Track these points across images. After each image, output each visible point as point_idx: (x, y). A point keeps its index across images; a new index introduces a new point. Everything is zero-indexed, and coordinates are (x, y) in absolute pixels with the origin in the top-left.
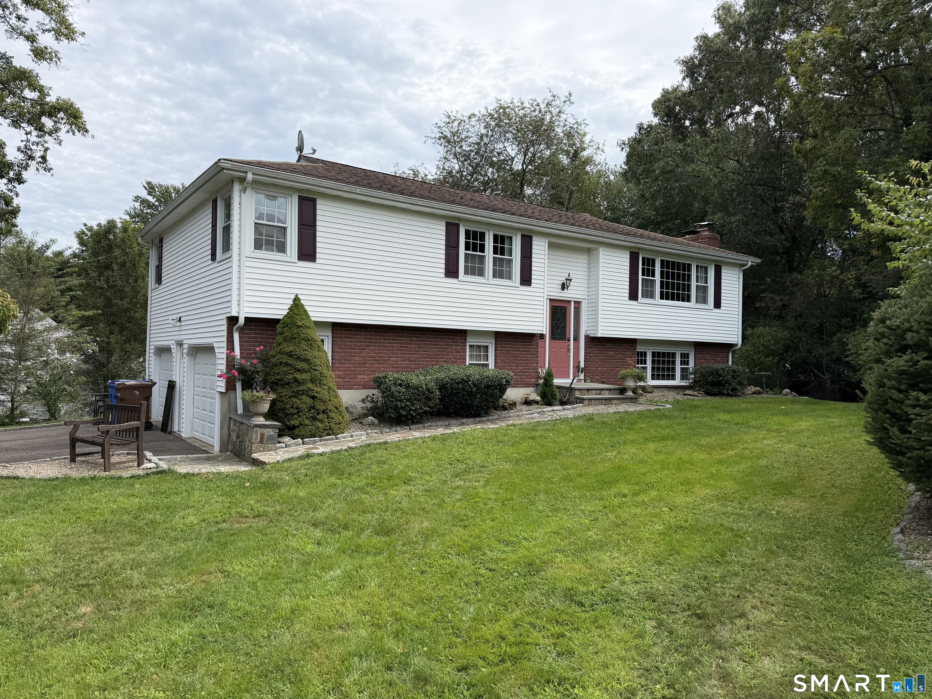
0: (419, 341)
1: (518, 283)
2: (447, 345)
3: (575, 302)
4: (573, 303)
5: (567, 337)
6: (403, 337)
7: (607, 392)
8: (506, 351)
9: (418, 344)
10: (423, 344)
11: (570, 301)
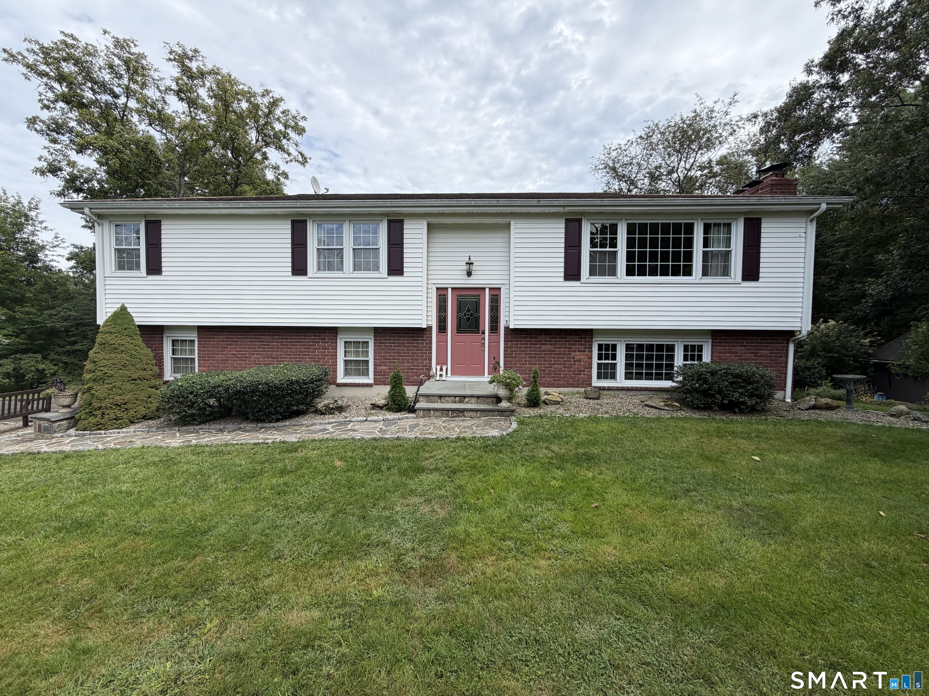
0: (282, 339)
1: (385, 274)
2: (313, 342)
3: (490, 289)
4: (487, 291)
5: (481, 329)
6: (265, 335)
7: (474, 400)
8: (387, 346)
9: (280, 342)
10: (286, 342)
11: (484, 289)
